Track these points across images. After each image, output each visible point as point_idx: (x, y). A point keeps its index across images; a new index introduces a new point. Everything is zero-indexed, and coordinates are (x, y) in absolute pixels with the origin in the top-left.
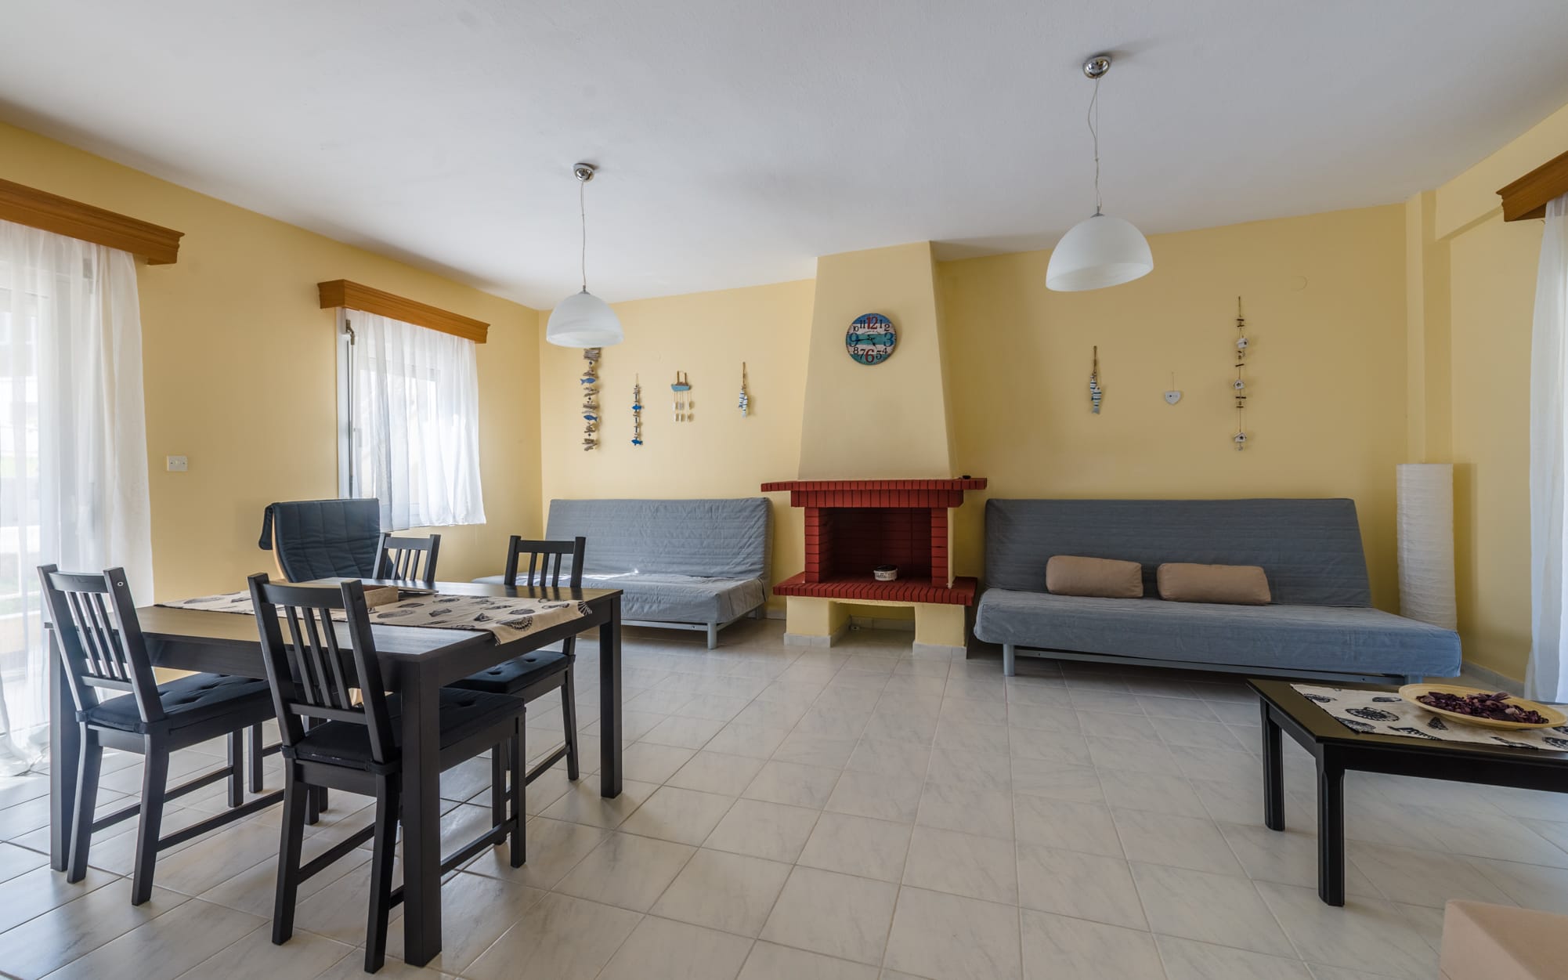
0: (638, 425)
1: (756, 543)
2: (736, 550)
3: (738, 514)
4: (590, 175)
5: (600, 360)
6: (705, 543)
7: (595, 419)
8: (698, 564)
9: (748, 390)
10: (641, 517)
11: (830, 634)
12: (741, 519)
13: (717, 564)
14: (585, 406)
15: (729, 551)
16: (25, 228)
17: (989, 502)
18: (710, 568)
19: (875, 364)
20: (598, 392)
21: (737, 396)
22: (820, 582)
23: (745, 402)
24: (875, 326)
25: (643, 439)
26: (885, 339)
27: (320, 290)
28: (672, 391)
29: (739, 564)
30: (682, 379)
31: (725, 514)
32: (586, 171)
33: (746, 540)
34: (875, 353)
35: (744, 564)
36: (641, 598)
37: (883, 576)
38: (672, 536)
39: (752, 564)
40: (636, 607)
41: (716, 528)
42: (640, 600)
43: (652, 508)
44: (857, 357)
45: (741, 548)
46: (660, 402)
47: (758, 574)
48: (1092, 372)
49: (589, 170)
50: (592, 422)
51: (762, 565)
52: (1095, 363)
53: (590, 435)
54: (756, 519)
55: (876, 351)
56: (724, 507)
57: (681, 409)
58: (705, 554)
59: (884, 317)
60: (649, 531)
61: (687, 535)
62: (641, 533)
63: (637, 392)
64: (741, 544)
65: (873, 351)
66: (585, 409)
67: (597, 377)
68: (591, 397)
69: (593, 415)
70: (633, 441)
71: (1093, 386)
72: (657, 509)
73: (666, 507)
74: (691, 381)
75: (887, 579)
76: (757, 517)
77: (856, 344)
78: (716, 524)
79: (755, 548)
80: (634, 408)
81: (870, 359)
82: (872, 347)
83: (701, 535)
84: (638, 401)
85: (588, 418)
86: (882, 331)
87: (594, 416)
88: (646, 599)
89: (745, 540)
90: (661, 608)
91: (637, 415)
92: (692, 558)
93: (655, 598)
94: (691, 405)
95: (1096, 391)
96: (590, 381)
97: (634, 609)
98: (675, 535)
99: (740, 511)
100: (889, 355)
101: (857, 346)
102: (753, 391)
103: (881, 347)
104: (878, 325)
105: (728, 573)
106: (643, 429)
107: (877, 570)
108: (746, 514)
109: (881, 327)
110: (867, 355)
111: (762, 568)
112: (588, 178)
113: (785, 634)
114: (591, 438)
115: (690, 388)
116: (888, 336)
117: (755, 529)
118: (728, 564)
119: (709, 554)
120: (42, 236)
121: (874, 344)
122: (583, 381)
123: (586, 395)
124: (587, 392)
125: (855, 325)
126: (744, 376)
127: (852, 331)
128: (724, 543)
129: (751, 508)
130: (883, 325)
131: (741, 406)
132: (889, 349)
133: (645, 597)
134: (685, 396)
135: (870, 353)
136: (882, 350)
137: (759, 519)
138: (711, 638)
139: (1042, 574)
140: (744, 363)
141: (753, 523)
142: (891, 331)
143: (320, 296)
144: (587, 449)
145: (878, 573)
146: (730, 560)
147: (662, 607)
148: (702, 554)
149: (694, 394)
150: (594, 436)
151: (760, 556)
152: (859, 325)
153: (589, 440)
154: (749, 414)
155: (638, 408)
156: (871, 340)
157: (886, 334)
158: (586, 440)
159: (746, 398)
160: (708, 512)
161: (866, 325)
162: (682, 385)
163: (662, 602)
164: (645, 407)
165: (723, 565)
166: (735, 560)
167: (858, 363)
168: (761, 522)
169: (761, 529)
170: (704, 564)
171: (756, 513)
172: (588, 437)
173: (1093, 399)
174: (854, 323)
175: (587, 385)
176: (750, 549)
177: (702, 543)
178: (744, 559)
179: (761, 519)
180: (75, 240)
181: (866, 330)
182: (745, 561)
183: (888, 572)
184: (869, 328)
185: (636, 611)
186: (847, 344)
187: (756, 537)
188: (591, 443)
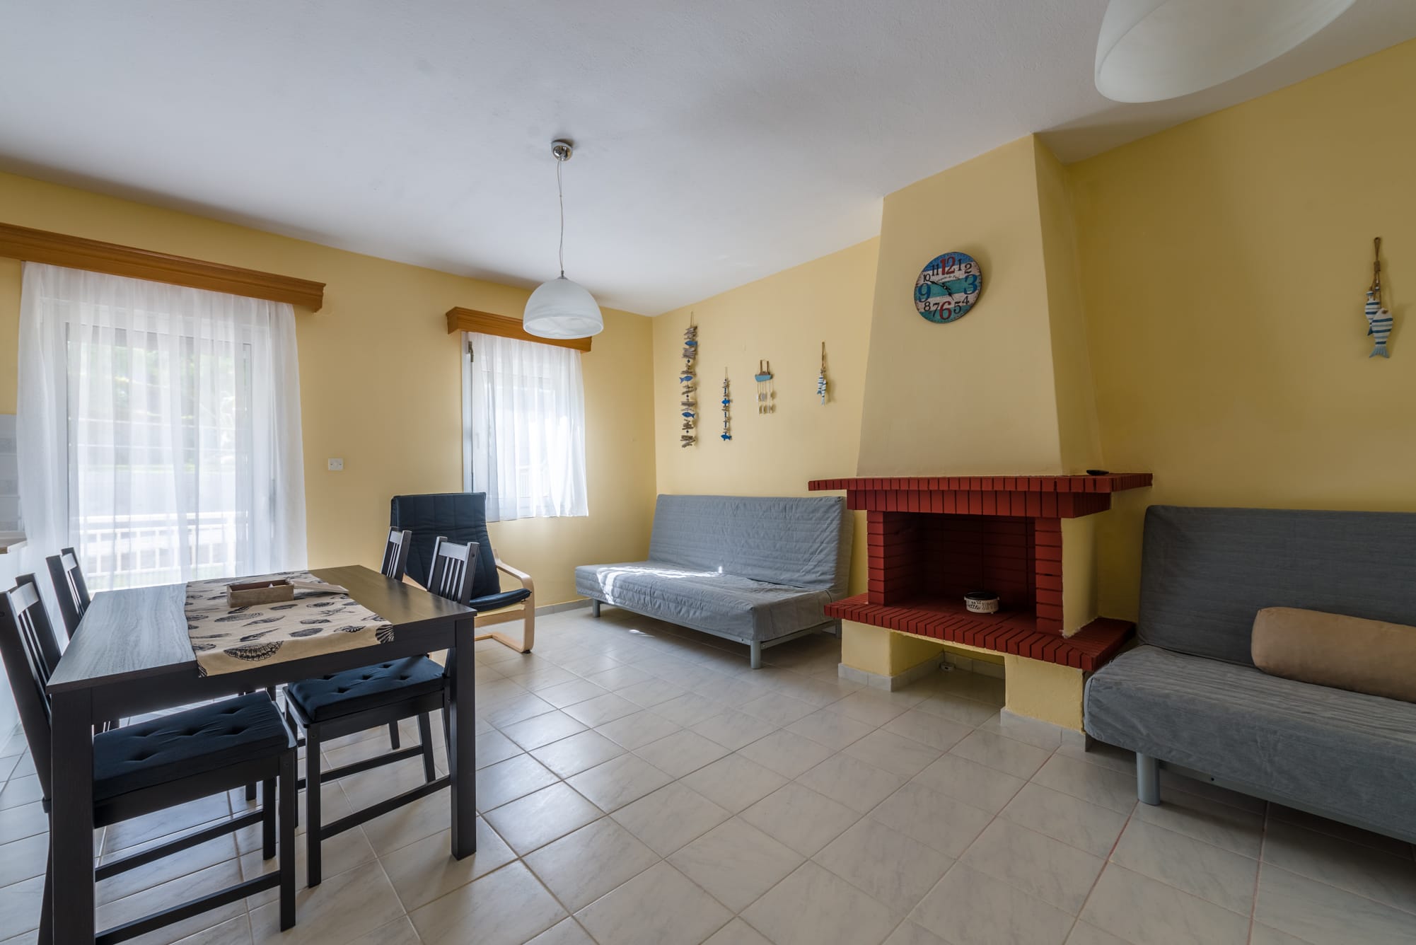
0: (728, 420)
1: (828, 549)
2: (806, 556)
3: (811, 515)
4: (567, 152)
5: (696, 357)
6: (778, 546)
7: (693, 416)
8: (771, 568)
9: (828, 373)
10: (724, 514)
11: (892, 674)
12: (813, 521)
13: (787, 570)
14: (684, 404)
15: (800, 556)
16: (221, 294)
17: (1151, 511)
18: (781, 574)
19: (952, 321)
20: (696, 389)
21: (815, 380)
22: (886, 605)
23: (824, 387)
24: (952, 269)
25: (732, 434)
26: (966, 285)
27: (448, 319)
28: (756, 381)
29: (809, 572)
30: (765, 369)
31: (798, 515)
32: (563, 148)
33: (819, 545)
34: (952, 306)
35: (813, 573)
36: (688, 601)
37: (976, 606)
38: (749, 535)
39: (822, 574)
40: (684, 610)
41: (789, 529)
42: (687, 604)
43: (733, 506)
44: (928, 315)
45: (812, 554)
46: (746, 394)
47: (828, 585)
48: (1370, 284)
49: (565, 146)
50: (690, 419)
51: (833, 576)
52: (1378, 267)
53: (687, 432)
54: (829, 521)
55: (953, 303)
56: (797, 506)
57: (763, 400)
58: (777, 558)
59: (964, 255)
60: (729, 530)
61: (762, 535)
62: (723, 531)
63: (727, 386)
64: (811, 550)
65: (949, 303)
66: (684, 407)
67: (695, 375)
68: (689, 394)
69: (691, 411)
70: (723, 436)
71: (1372, 308)
72: (737, 506)
73: (745, 505)
74: (773, 369)
75: (980, 611)
76: (830, 519)
77: (928, 297)
78: (789, 526)
79: (827, 555)
80: (723, 402)
81: (946, 314)
82: (949, 299)
83: (774, 536)
84: (727, 395)
85: (686, 415)
86: (960, 274)
87: (692, 413)
88: (692, 604)
89: (816, 546)
90: (702, 615)
91: (726, 409)
92: (765, 561)
93: (699, 603)
94: (773, 395)
95: (1379, 316)
96: (688, 379)
97: (681, 614)
98: (751, 535)
99: (813, 512)
100: (973, 306)
101: (929, 300)
102: (833, 374)
103: (959, 297)
104: (956, 267)
105: (797, 581)
106: (733, 424)
107: (968, 597)
108: (819, 515)
109: (960, 270)
110: (942, 309)
111: (832, 579)
112: (566, 156)
113: (839, 665)
114: (689, 434)
115: (772, 377)
116: (971, 280)
117: (827, 533)
118: (798, 571)
119: (782, 558)
120: (232, 298)
121: (950, 294)
122: (682, 380)
123: (684, 393)
124: (685, 390)
125: (926, 273)
126: (824, 358)
127: (922, 282)
128: (795, 546)
129: (822, 510)
130: (963, 266)
131: (820, 392)
132: (971, 298)
133: (690, 602)
134: (768, 387)
135: (946, 306)
136: (962, 299)
137: (833, 520)
138: (754, 655)
139: (1245, 635)
140: (823, 343)
141: (826, 525)
142: (974, 271)
143: (448, 323)
144: (684, 446)
145: (969, 601)
146: (800, 567)
147: (704, 614)
148: (774, 558)
149: (776, 384)
150: (692, 433)
151: (831, 565)
152: (931, 272)
153: (686, 437)
154: (829, 400)
155: (727, 402)
156: (948, 289)
157: (967, 278)
158: (683, 437)
159: (825, 382)
160: (782, 512)
161: (940, 270)
162: (766, 375)
163: (704, 608)
164: (734, 401)
165: (793, 571)
166: (806, 567)
167: (930, 322)
168: (836, 523)
169: (834, 534)
170: (776, 569)
171: (829, 515)
172: (686, 434)
173: (1371, 332)
174: (924, 270)
175: (685, 383)
176: (821, 556)
177: (775, 547)
178: (815, 566)
179: (834, 522)
180: (251, 299)
181: (941, 276)
182: (816, 569)
183: (982, 602)
184: (943, 274)
185: (683, 615)
186: (915, 300)
187: (828, 543)
188: (689, 440)
